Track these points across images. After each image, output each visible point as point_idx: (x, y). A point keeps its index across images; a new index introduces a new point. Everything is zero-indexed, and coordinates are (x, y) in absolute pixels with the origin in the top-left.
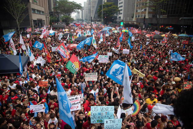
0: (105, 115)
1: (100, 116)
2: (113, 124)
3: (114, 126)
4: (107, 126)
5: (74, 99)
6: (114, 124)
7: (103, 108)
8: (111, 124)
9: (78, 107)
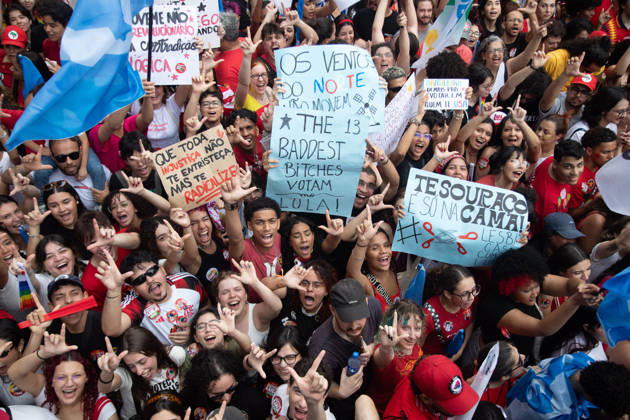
0: (347, 90)
1: (325, 96)
2: (318, 136)
3: (321, 146)
4: (284, 142)
5: (164, 16)
6: (325, 138)
7: (333, 56)
8: (309, 135)
9: (181, 69)
